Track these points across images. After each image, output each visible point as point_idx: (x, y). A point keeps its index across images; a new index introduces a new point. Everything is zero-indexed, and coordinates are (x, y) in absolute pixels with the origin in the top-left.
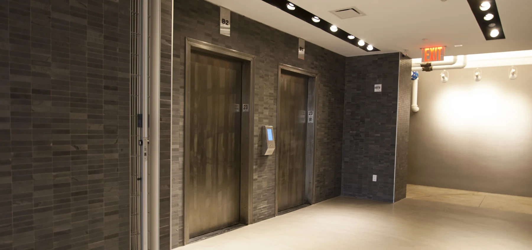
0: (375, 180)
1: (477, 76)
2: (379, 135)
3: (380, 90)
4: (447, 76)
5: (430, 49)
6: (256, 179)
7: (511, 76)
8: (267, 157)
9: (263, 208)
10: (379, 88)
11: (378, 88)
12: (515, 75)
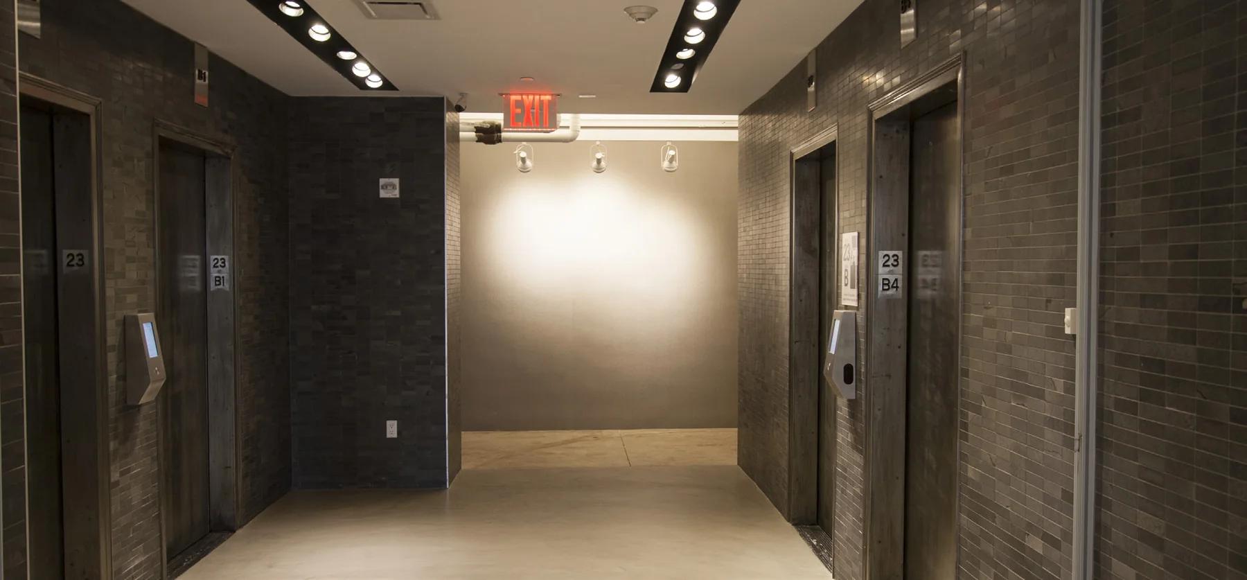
0: (395, 435)
1: (599, 161)
2: (398, 313)
3: (396, 193)
4: (530, 159)
5: (522, 98)
6: (117, 483)
7: (666, 164)
8: (139, 410)
9: (136, 567)
10: (394, 187)
11: (390, 189)
12: (675, 164)
